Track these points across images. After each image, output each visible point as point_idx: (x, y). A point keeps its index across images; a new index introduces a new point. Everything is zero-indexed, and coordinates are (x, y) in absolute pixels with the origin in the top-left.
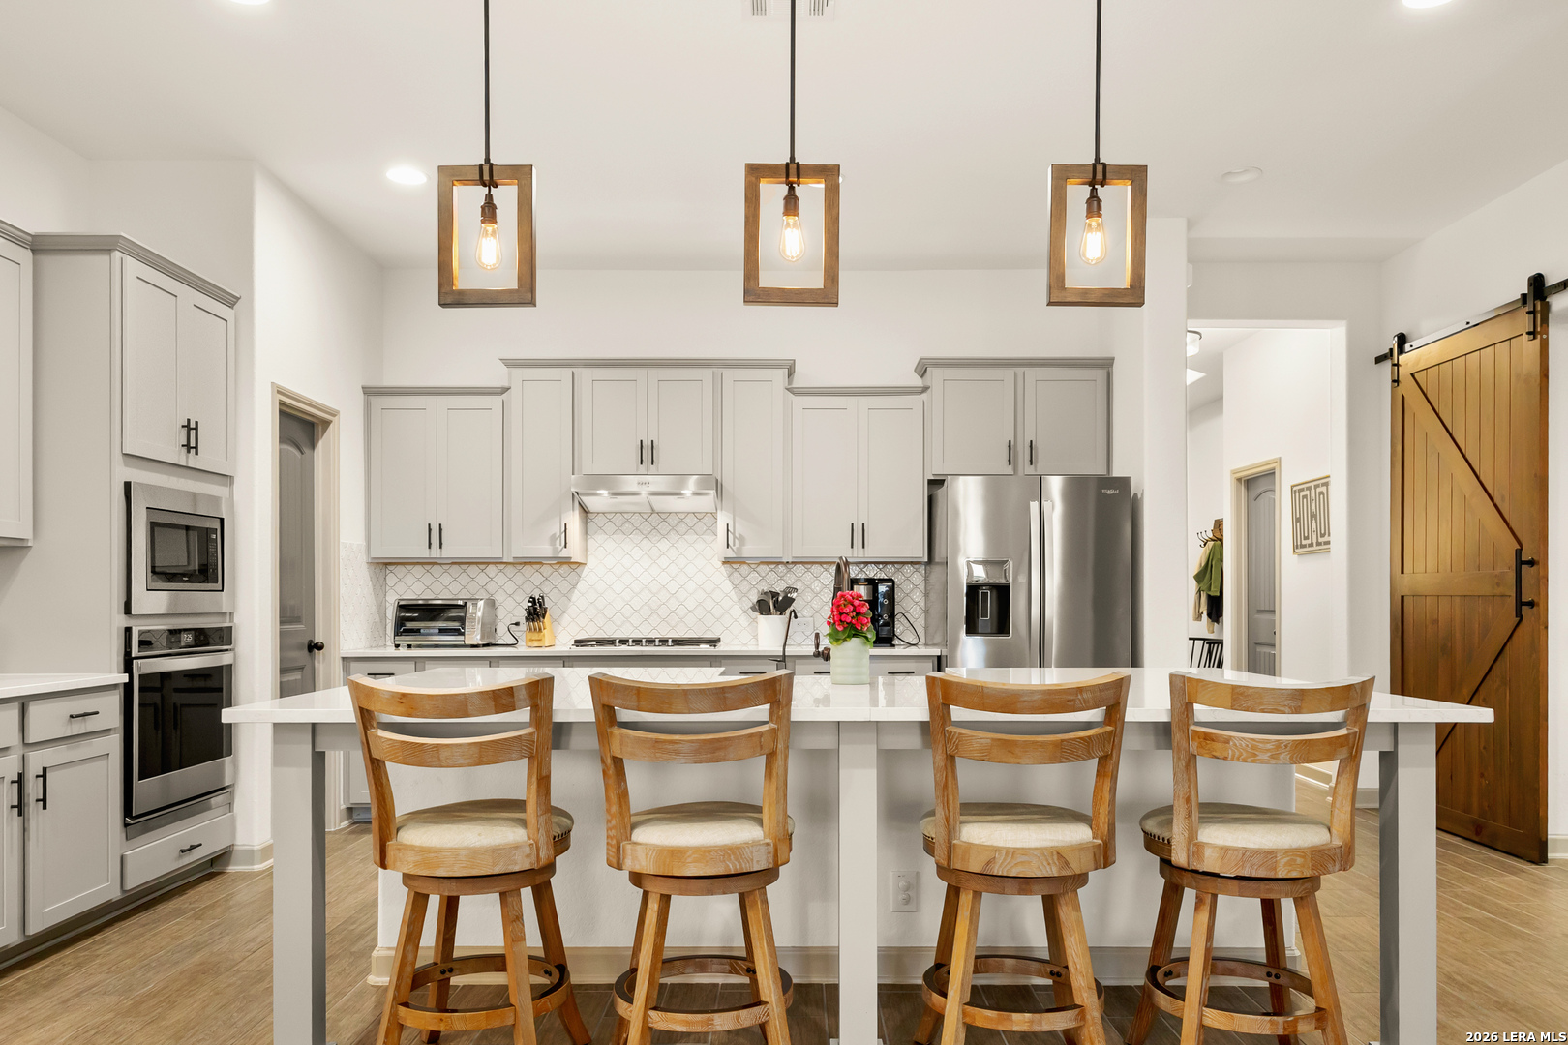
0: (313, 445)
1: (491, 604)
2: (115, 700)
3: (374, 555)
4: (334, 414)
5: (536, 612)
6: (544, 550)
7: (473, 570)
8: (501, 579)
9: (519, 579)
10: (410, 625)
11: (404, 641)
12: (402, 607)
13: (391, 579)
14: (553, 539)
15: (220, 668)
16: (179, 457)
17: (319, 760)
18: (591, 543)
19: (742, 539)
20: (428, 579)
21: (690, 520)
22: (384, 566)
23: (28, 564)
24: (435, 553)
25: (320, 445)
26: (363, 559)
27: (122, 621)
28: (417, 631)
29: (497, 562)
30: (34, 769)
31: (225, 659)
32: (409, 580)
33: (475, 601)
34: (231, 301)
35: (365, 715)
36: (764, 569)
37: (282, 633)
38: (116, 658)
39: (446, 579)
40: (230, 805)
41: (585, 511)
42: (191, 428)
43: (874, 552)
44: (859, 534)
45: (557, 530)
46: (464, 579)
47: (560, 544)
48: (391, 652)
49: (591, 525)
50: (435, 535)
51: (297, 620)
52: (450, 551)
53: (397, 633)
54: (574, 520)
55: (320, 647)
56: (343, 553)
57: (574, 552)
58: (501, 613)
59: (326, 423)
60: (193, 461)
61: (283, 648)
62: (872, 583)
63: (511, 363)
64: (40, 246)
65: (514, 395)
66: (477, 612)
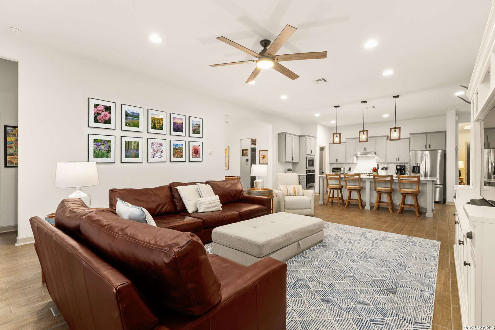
0: (323, 150)
1: (344, 168)
2: (306, 176)
3: (330, 162)
4: (325, 147)
5: (350, 169)
6: (351, 162)
7: (342, 164)
8: (346, 165)
9: (348, 165)
10: (334, 171)
11: (333, 173)
12: (333, 169)
13: (332, 165)
14: (352, 160)
15: (314, 174)
16: (310, 154)
17: (323, 179)
18: (358, 161)
19: (379, 160)
20: (336, 165)
21: (373, 157)
22: (331, 164)
23: (299, 164)
24: (337, 162)
25: (324, 150)
26: (329, 163)
27: (306, 169)
28: (335, 171)
29: (345, 163)
30: (300, 181)
31: (314, 173)
32: (334, 165)
33: (342, 168)
34: (315, 137)
35: (326, 176)
36: (384, 164)
37: (320, 171)
38: (306, 173)
39: (339, 165)
40: (315, 188)
41: (357, 157)
42: (312, 151)
43: (400, 161)
44: (398, 159)
45: (353, 159)
46: (341, 165)
47: (353, 161)
48: (332, 174)
49: (358, 158)
50: (337, 160)
51: (321, 170)
52: (339, 162)
53: (332, 172)
54: (355, 158)
55: (324, 173)
56: (326, 162)
57: (355, 162)
58: (346, 169)
59: (324, 148)
60: (312, 154)
61: (320, 173)
62: (401, 166)
63: (347, 139)
64: (300, 136)
65: (347, 143)
66: (342, 169)
